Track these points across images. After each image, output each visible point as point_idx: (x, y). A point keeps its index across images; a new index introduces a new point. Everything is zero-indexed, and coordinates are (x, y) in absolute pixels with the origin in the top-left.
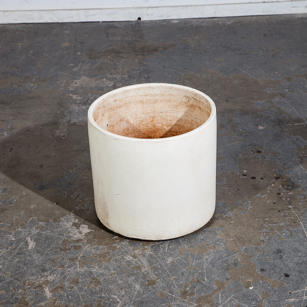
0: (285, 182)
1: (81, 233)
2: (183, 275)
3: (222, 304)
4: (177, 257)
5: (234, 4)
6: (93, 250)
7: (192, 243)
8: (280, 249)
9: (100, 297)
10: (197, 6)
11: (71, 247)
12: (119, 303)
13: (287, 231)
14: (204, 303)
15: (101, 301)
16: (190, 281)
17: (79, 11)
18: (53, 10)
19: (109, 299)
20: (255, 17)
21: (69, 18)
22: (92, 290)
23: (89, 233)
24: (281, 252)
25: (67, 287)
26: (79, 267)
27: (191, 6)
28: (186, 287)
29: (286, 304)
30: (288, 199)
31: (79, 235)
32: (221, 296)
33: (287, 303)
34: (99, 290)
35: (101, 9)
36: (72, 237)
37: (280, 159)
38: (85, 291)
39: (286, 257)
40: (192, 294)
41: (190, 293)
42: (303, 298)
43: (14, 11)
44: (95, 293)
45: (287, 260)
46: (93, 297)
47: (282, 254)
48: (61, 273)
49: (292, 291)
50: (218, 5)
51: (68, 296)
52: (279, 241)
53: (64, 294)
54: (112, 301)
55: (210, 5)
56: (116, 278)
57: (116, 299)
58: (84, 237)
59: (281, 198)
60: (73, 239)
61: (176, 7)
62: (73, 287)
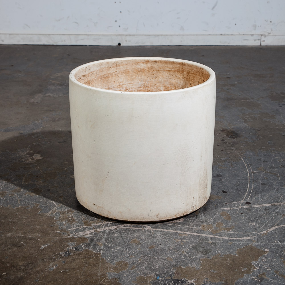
0: (230, 133)
1: (33, 159)
5: (196, 35)
6: (41, 170)
8: (220, 174)
9: (38, 202)
10: (167, 35)
11: (21, 168)
12: (56, 206)
13: (228, 163)
15: (38, 205)
17: (71, 36)
18: (49, 35)
19: (46, 203)
21: (62, 41)
22: (32, 197)
23: (40, 159)
24: (220, 176)
25: (7, 194)
26: (24, 181)
27: (162, 35)
29: (221, 211)
30: (231, 143)
31: (31, 161)
33: (223, 211)
34: (38, 197)
35: (89, 35)
36: (24, 162)
37: (226, 120)
38: (25, 197)
39: (225, 179)
42: (239, 208)
43: (18, 34)
44: (34, 199)
45: (226, 182)
46: (31, 202)
47: (221, 178)
48: (6, 185)
49: (228, 202)
50: (183, 35)
51: (6, 200)
52: (220, 169)
53: (4, 199)
54: (49, 205)
55: (177, 35)
56: (57, 189)
57: (53, 203)
58: (35, 162)
59: (225, 142)
60: (24, 163)
61: (150, 35)
62: (14, 194)
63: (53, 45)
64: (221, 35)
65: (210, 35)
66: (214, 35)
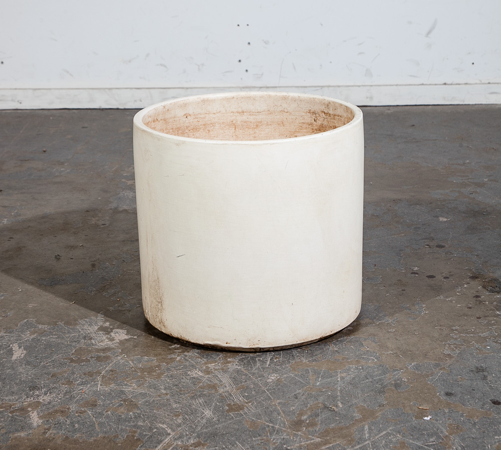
0: (489, 283)
1: (112, 340)
2: (296, 398)
3: (370, 439)
4: (286, 373)
5: (397, 85)
6: (130, 362)
7: (316, 355)
8: (481, 367)
9: (134, 426)
10: (339, 86)
11: (92, 357)
12: (169, 434)
13: (495, 344)
14: (334, 437)
15: (135, 432)
16: (309, 406)
17: (151, 90)
18: (110, 89)
19: (151, 429)
20: (430, 107)
21: (136, 101)
22: (121, 416)
23: (126, 340)
24: (483, 371)
25: (72, 411)
26: (101, 385)
27: (329, 86)
28: (301, 414)
29: (495, 442)
30: (495, 303)
31: (108, 342)
32: (369, 429)
33: (498, 441)
34: (133, 417)
35: (187, 88)
36: (96, 345)
37: (477, 256)
38: (108, 417)
39: (493, 377)
40: (312, 424)
41: (308, 424)
43: (50, 89)
44: (125, 420)
45: (496, 382)
46: (120, 427)
47: (485, 373)
48: (66, 393)
50: (372, 86)
51: (72, 424)
52: (480, 356)
53: (66, 421)
54: (156, 432)
55: (359, 86)
56: (167, 400)
57: (164, 429)
58: (117, 345)
59: (480, 302)
60: (97, 347)
61: (306, 87)
62: (85, 412)
63: (118, 109)
64: (445, 84)
65: (423, 84)
66: (430, 85)
